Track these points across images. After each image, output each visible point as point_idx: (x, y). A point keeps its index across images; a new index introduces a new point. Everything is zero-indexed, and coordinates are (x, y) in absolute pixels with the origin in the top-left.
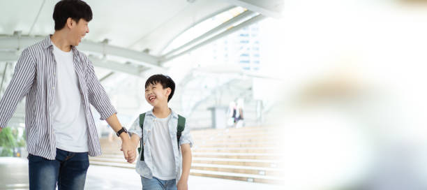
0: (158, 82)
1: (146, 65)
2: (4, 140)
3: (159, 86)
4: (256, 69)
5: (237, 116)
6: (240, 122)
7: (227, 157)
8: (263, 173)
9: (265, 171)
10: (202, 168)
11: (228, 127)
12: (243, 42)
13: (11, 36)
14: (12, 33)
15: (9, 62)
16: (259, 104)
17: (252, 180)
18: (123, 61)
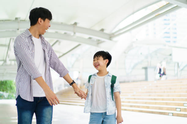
0: (101, 55)
1: (102, 39)
2: (9, 89)
3: (101, 58)
4: (175, 42)
5: (162, 72)
6: (164, 77)
7: (155, 99)
8: (179, 110)
9: (180, 109)
10: (139, 107)
11: (156, 80)
12: (166, 24)
13: (13, 21)
14: (14, 19)
15: (12, 38)
16: (176, 65)
17: (172, 114)
18: (87, 36)
